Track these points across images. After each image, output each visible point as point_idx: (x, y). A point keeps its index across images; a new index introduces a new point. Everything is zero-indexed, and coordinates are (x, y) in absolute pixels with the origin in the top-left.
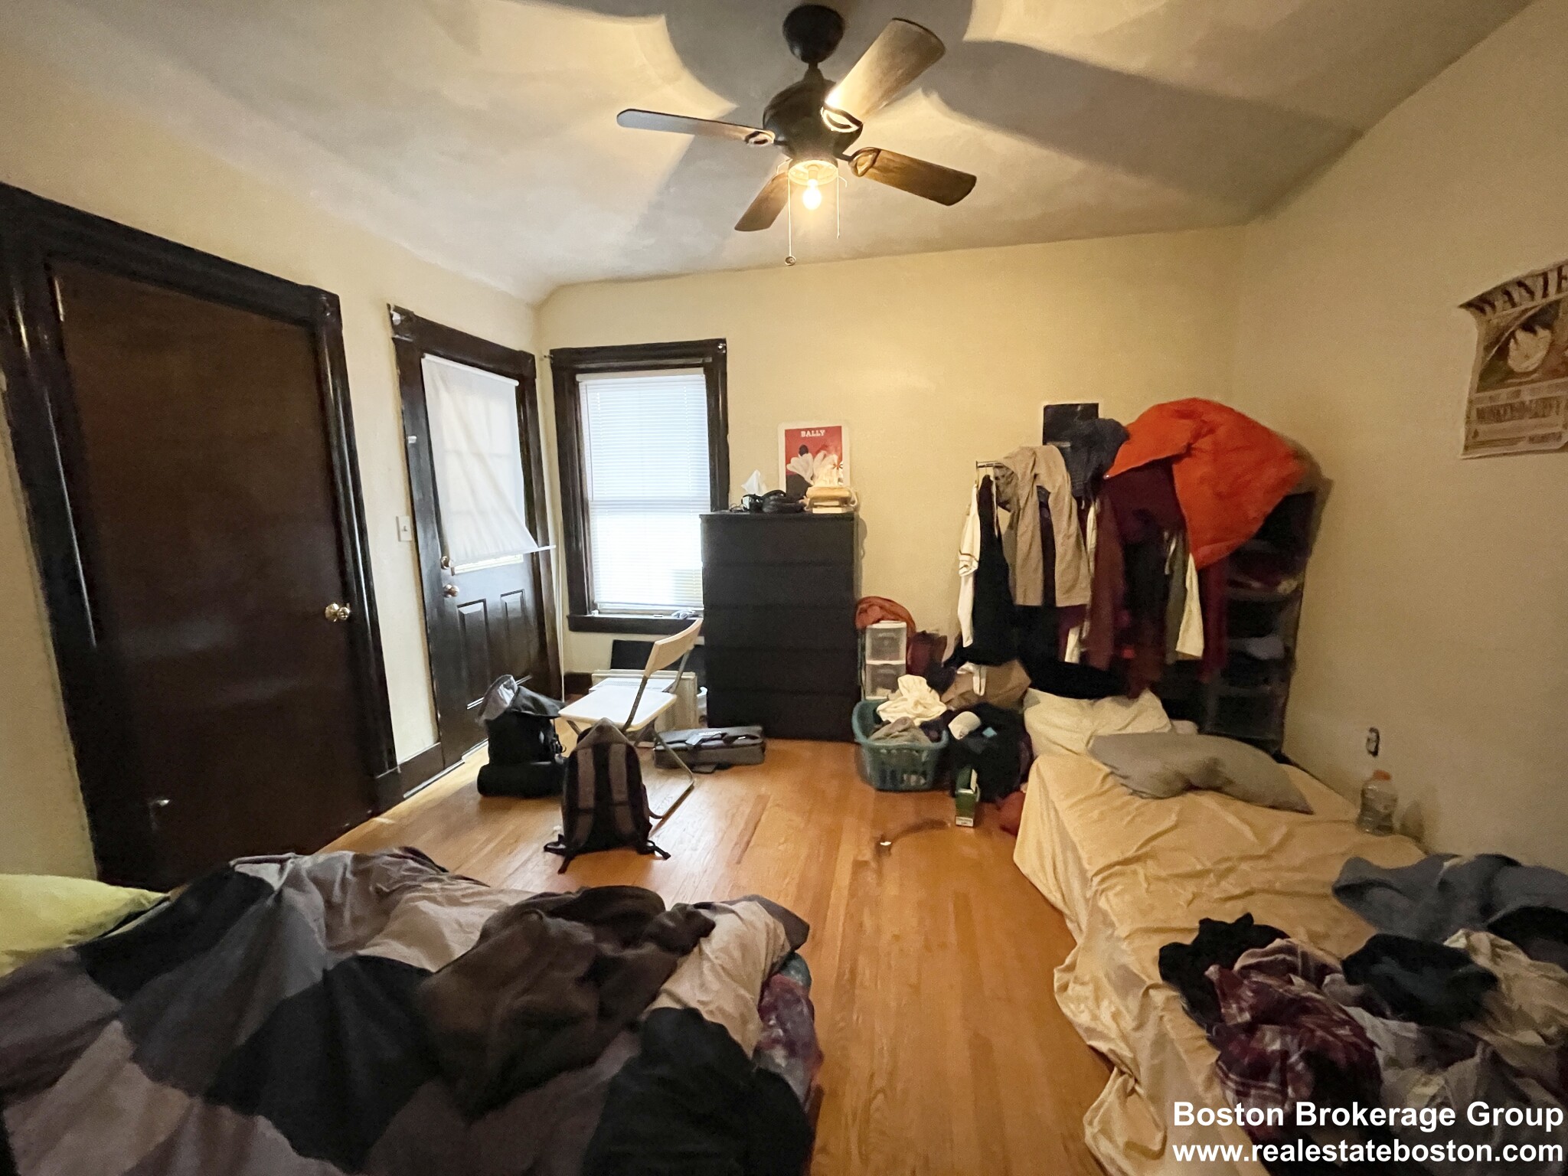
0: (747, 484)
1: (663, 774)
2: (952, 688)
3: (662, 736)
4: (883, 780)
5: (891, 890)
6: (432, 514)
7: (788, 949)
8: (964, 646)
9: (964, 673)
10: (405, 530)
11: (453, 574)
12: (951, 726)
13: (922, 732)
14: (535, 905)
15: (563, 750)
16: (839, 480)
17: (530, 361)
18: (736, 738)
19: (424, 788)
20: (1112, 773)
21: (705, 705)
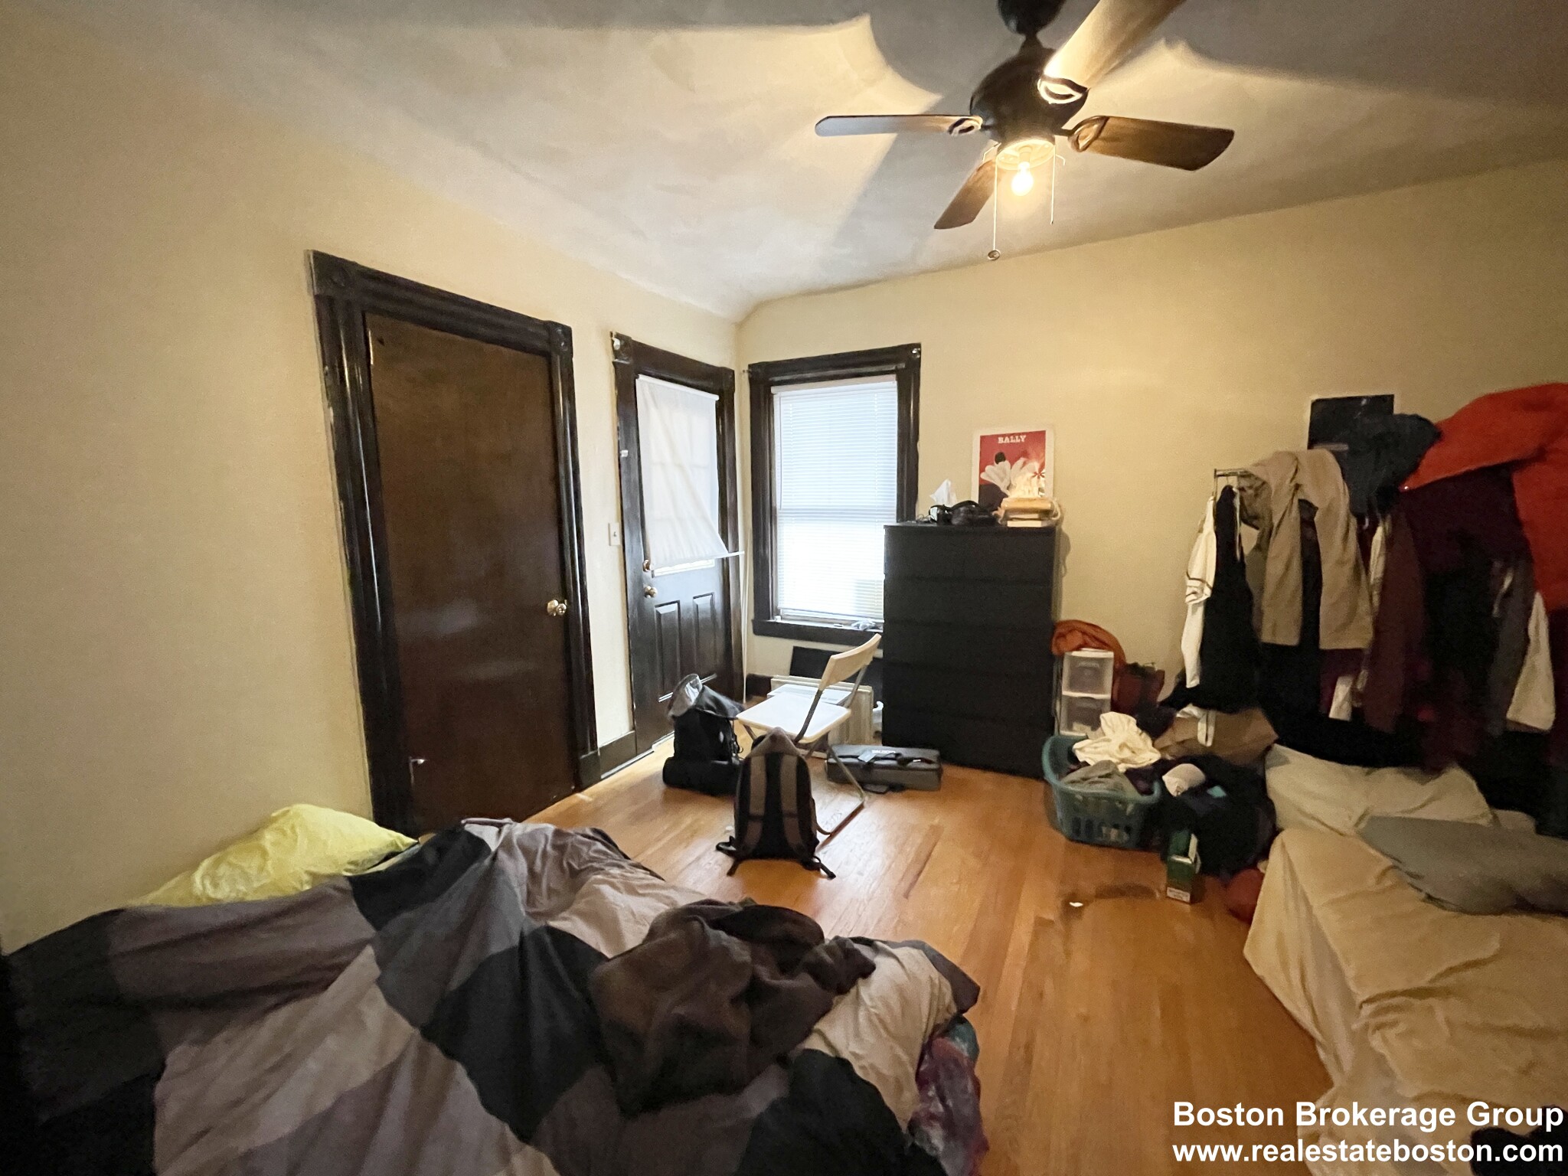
0: (936, 493)
1: (833, 788)
2: (1169, 733)
3: (835, 749)
4: (1077, 832)
5: (1080, 961)
6: (638, 521)
7: (954, 1010)
8: (1188, 686)
9: (1186, 717)
10: (615, 535)
11: (653, 576)
12: (1165, 778)
13: (1127, 780)
14: (700, 912)
15: (741, 751)
16: (1040, 490)
17: (730, 376)
18: (910, 760)
19: (618, 771)
20: (1394, 867)
21: (880, 720)
